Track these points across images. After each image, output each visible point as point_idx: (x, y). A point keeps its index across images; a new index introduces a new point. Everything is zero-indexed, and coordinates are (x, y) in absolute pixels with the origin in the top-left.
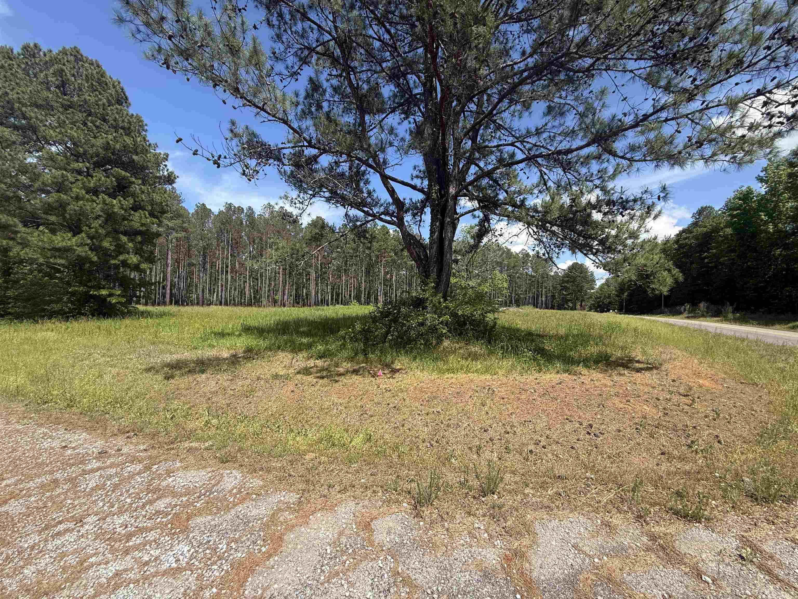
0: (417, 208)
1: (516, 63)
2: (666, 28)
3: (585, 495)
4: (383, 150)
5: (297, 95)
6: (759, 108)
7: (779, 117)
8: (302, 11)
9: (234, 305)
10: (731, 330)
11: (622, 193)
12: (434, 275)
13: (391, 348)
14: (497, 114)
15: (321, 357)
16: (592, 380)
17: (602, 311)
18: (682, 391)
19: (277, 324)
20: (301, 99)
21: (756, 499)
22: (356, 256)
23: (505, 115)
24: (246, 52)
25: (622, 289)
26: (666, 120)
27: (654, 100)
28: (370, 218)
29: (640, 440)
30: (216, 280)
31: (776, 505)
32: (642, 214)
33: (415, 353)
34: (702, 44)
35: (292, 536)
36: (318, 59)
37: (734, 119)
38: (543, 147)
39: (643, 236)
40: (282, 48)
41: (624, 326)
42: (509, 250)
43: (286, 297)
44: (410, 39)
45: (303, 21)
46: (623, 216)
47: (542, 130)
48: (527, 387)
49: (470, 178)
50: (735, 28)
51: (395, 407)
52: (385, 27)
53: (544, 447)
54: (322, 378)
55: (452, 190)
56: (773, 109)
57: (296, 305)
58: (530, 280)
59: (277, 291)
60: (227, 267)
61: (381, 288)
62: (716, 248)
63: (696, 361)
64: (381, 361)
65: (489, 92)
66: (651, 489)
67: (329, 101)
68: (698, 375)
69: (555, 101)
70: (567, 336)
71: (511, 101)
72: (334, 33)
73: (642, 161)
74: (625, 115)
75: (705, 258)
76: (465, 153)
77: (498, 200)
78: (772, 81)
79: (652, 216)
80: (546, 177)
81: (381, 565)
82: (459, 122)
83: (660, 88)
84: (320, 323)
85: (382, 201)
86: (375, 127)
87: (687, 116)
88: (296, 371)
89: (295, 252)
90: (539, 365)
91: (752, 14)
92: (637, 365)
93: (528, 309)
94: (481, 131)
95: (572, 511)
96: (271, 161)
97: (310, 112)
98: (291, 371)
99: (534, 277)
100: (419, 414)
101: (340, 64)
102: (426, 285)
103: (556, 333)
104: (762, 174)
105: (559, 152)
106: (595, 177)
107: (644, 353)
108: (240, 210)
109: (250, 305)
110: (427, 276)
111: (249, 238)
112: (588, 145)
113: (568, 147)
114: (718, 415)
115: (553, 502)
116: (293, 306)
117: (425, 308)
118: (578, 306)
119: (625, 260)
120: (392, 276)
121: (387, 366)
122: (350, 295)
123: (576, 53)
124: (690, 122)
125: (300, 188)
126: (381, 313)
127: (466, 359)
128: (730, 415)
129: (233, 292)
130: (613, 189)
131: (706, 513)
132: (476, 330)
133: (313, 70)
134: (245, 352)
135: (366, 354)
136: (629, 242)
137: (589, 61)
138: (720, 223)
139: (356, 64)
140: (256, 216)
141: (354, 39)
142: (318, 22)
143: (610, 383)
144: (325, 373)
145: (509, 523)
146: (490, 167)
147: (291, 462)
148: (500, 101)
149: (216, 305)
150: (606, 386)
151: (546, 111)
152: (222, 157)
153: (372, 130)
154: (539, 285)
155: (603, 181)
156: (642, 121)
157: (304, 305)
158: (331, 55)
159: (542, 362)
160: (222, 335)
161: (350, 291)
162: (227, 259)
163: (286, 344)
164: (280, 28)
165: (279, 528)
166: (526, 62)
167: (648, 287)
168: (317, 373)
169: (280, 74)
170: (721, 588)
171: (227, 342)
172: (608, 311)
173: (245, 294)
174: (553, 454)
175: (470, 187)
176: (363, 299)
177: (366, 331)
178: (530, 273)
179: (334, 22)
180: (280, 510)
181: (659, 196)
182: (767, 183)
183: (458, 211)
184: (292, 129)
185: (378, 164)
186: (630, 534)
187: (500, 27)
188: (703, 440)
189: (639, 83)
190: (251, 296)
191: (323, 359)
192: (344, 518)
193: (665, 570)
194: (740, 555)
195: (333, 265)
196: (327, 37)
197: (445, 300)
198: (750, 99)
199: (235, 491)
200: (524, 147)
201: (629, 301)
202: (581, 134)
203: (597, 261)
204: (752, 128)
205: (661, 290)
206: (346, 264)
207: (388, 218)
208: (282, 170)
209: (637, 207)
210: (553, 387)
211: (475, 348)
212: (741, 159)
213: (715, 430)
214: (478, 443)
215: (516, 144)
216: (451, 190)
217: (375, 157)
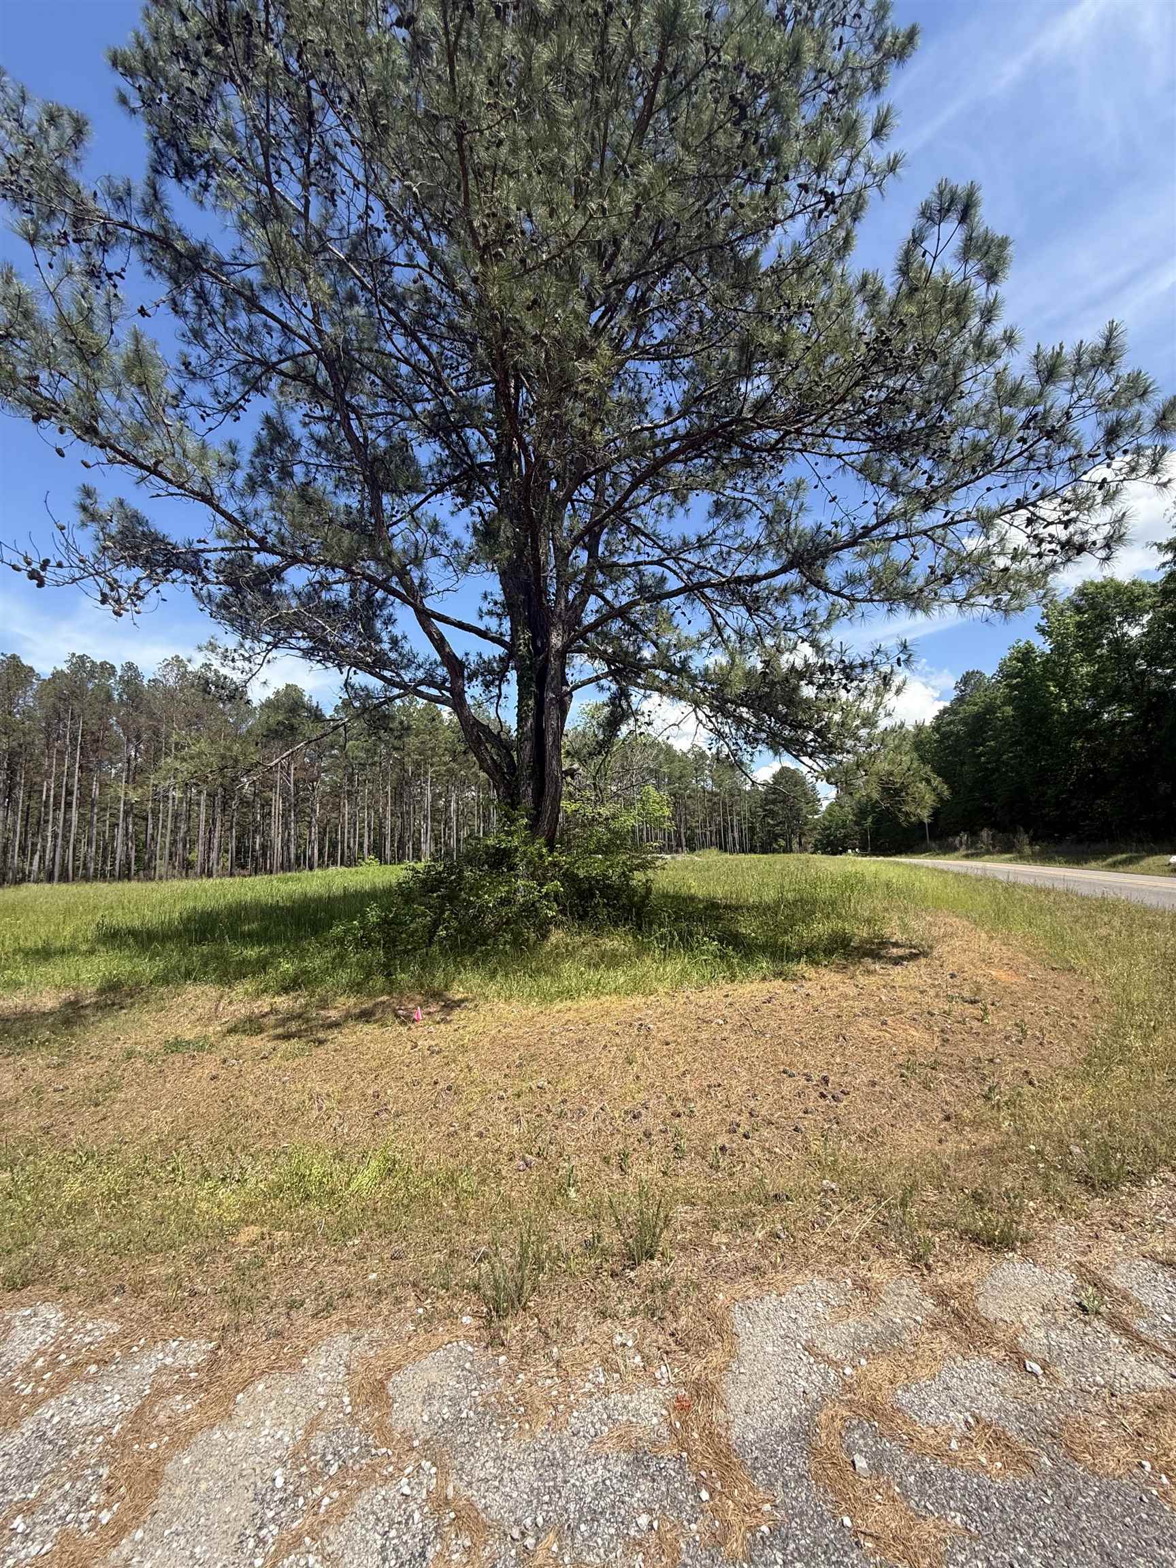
0: (491, 671)
1: (657, 426)
2: (883, 395)
3: (822, 1227)
4: (418, 561)
5: (233, 449)
6: (1023, 527)
7: (1050, 543)
8: (248, 293)
9: (86, 878)
10: (1029, 876)
11: (842, 652)
12: (527, 802)
13: (443, 953)
14: (630, 508)
15: (286, 990)
16: (823, 988)
17: (834, 853)
18: (967, 994)
19: (189, 919)
20: (245, 456)
21: (1093, 1186)
22: (374, 764)
23: (644, 510)
24: (117, 357)
25: (862, 812)
26: (897, 537)
27: (876, 504)
28: (396, 691)
29: (908, 1098)
30: (41, 824)
31: (1122, 1193)
32: (878, 687)
33: (493, 962)
34: (934, 425)
35: (186, 1461)
36: (284, 384)
37: (991, 542)
38: (711, 569)
39: (884, 723)
40: (205, 356)
41: (869, 879)
42: (670, 747)
43: (214, 855)
44: (470, 365)
45: (249, 312)
46: (848, 691)
47: (709, 541)
48: (709, 1015)
49: (589, 619)
50: (977, 406)
51: (449, 1088)
52: (418, 341)
53: (746, 1136)
54: (287, 1037)
55: (556, 640)
56: (1041, 530)
57: (237, 871)
58: (710, 800)
59: (193, 843)
60: (69, 793)
61: (426, 826)
62: (995, 738)
63: (983, 935)
64: (422, 986)
65: (614, 469)
66: (931, 1195)
67: (307, 464)
68: (988, 961)
69: (726, 493)
70: (777, 903)
71: (654, 488)
72: (315, 340)
73: (867, 601)
74: (836, 524)
75: (981, 755)
76: (575, 574)
77: (641, 659)
78: (1034, 488)
79: (894, 689)
80: (719, 620)
81: (406, 1490)
82: (562, 520)
83: (883, 485)
84: (290, 911)
85: (420, 660)
86: (401, 520)
87: (925, 533)
88: (225, 1030)
89: (230, 763)
90: (730, 966)
91: (996, 389)
92: (895, 950)
93: (711, 856)
94: (604, 537)
95: (799, 1271)
96: (176, 573)
97: (266, 483)
98: (215, 1028)
99: (717, 795)
100: (501, 1098)
101: (328, 397)
102: (513, 821)
103: (757, 899)
104: (1043, 623)
105: (739, 580)
106: (799, 624)
107: (905, 927)
108: (107, 669)
109: (125, 875)
110: (514, 806)
111: (126, 729)
112: (783, 570)
113: (752, 571)
114: (1024, 1032)
115: (766, 1257)
116: (232, 875)
117: (512, 868)
118: (795, 846)
119: (859, 765)
120: (448, 802)
121: (436, 995)
122: (361, 845)
123: (752, 420)
124: (931, 542)
125: (245, 628)
126: (424, 882)
127: (596, 966)
128: (1041, 1031)
129: (83, 849)
130: (829, 645)
131: (1021, 1228)
132: (614, 906)
133: (274, 404)
134: (101, 991)
135: (390, 974)
136: (863, 732)
137: (774, 435)
138: (996, 699)
139: (362, 400)
140: (145, 682)
141: (357, 356)
142: (284, 319)
143: (852, 992)
144: (293, 1026)
145: (683, 1321)
146: (625, 600)
147: (199, 1259)
148: (634, 486)
149: (37, 881)
150: (846, 997)
151: (712, 510)
152: (53, 563)
153: (395, 523)
154: (727, 809)
155: (813, 631)
156: (863, 535)
157: (256, 872)
158: (309, 381)
159: (735, 961)
160: (44, 954)
161: (361, 836)
162: (71, 775)
163: (206, 965)
164: (200, 319)
165: (153, 1446)
166: (673, 426)
167: (900, 810)
168: (275, 1027)
169: (200, 405)
170: (1056, 1379)
171: (55, 971)
172: (844, 851)
173: (114, 852)
174: (763, 1149)
175: (590, 635)
176: (388, 852)
177: (390, 924)
178: (709, 788)
179: (316, 321)
180: (160, 1393)
181: (899, 659)
182: (1050, 637)
183: (570, 678)
184: (223, 513)
185: (409, 588)
186: (905, 1298)
187: (627, 365)
188: (1007, 1083)
189: (852, 475)
190: (128, 856)
191: (292, 994)
192: (323, 1382)
193: (966, 1363)
194: (1080, 1304)
195: (323, 782)
196: (301, 347)
197: (551, 851)
198: (1009, 512)
199: (40, 1363)
200: (681, 567)
201: (876, 832)
202: (772, 552)
203: (815, 767)
204: (1016, 556)
205: (918, 815)
206: (351, 780)
207: (434, 692)
208: (204, 592)
209: (868, 676)
210: (757, 1010)
211: (615, 942)
212: (1008, 604)
213: (1021, 1061)
214: (621, 1146)
215: (666, 562)
216: (554, 641)
217: (402, 574)
